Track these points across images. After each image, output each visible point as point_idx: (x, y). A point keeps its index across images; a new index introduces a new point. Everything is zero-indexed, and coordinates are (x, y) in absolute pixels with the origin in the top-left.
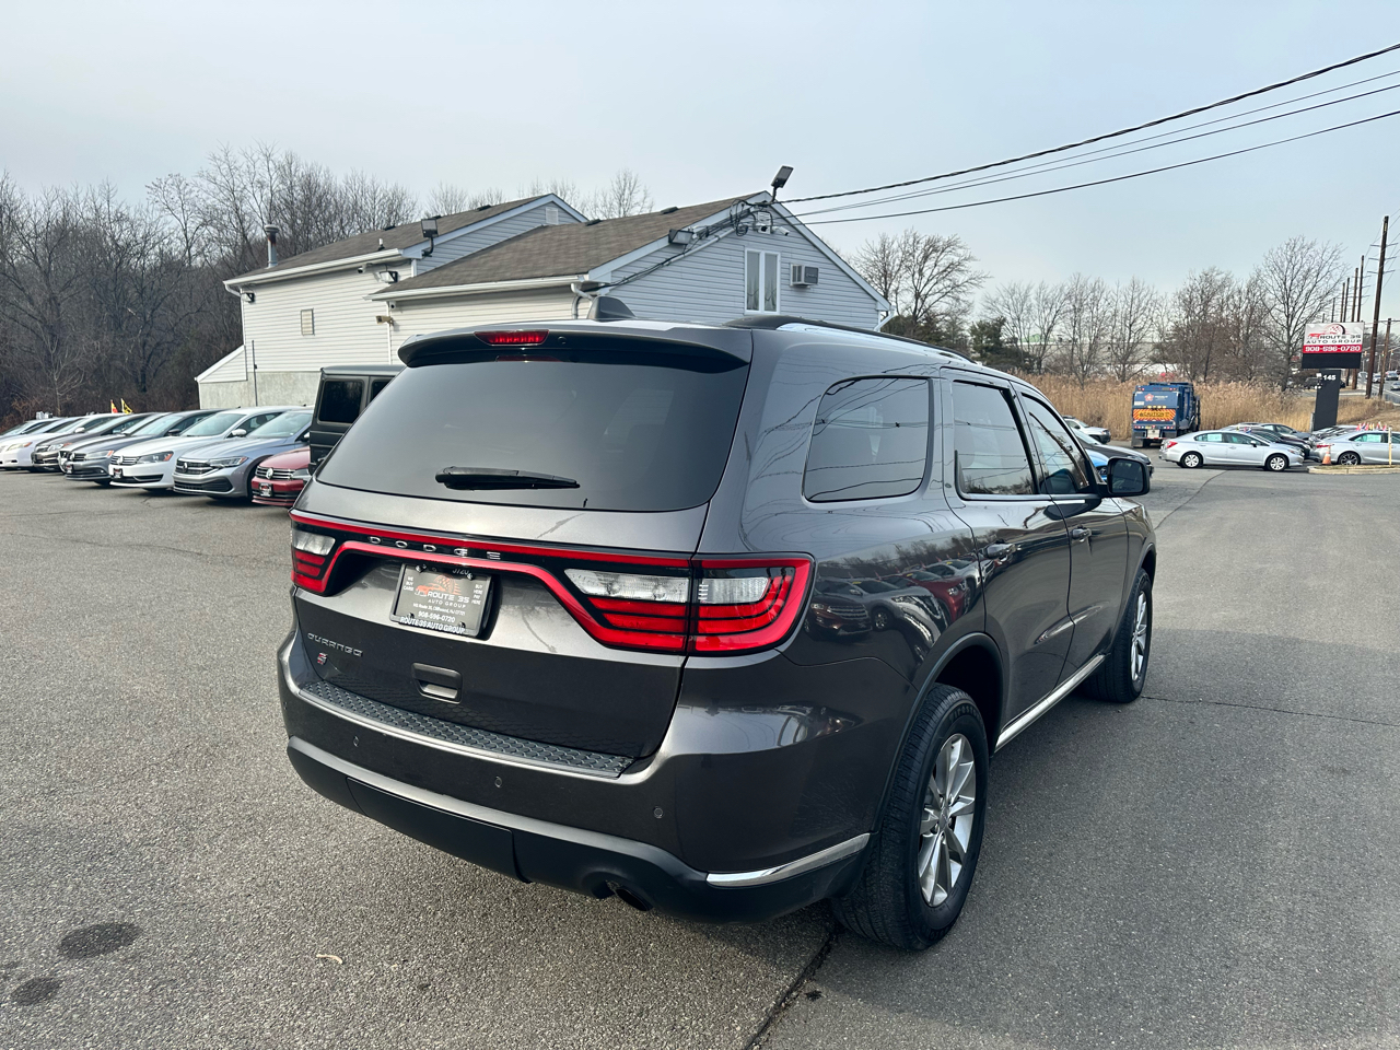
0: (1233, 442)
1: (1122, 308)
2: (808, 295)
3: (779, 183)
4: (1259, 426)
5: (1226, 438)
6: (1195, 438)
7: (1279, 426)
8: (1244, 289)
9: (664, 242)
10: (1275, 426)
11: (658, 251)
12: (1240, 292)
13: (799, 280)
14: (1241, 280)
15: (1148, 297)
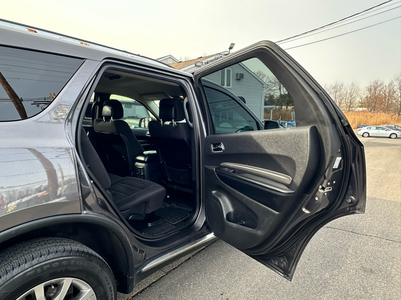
0: (379, 129)
1: (349, 91)
2: (240, 82)
3: (231, 48)
4: (390, 125)
5: (377, 128)
6: (367, 128)
7: (396, 125)
8: (387, 85)
9: (194, 65)
10: (395, 125)
11: (192, 68)
12: (386, 86)
13: (238, 77)
14: (387, 83)
15: (357, 88)
